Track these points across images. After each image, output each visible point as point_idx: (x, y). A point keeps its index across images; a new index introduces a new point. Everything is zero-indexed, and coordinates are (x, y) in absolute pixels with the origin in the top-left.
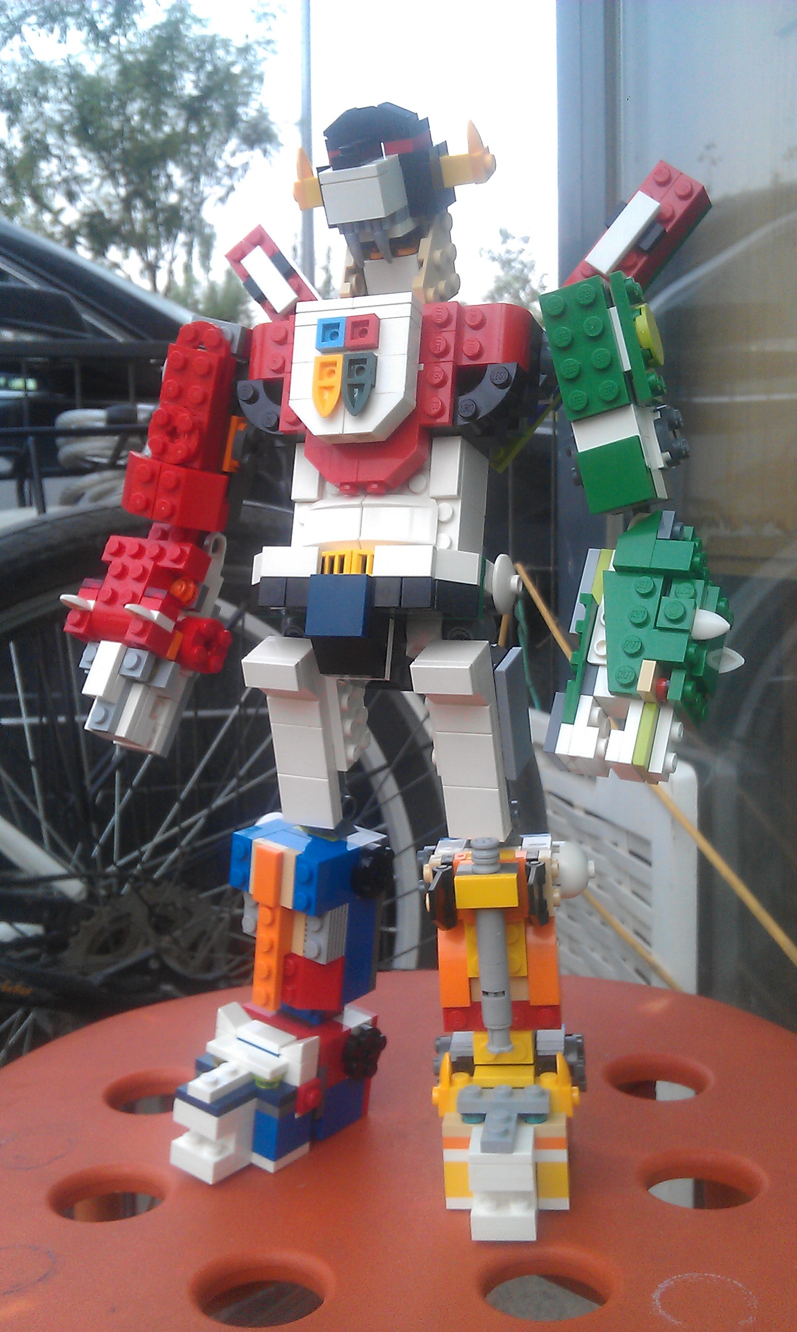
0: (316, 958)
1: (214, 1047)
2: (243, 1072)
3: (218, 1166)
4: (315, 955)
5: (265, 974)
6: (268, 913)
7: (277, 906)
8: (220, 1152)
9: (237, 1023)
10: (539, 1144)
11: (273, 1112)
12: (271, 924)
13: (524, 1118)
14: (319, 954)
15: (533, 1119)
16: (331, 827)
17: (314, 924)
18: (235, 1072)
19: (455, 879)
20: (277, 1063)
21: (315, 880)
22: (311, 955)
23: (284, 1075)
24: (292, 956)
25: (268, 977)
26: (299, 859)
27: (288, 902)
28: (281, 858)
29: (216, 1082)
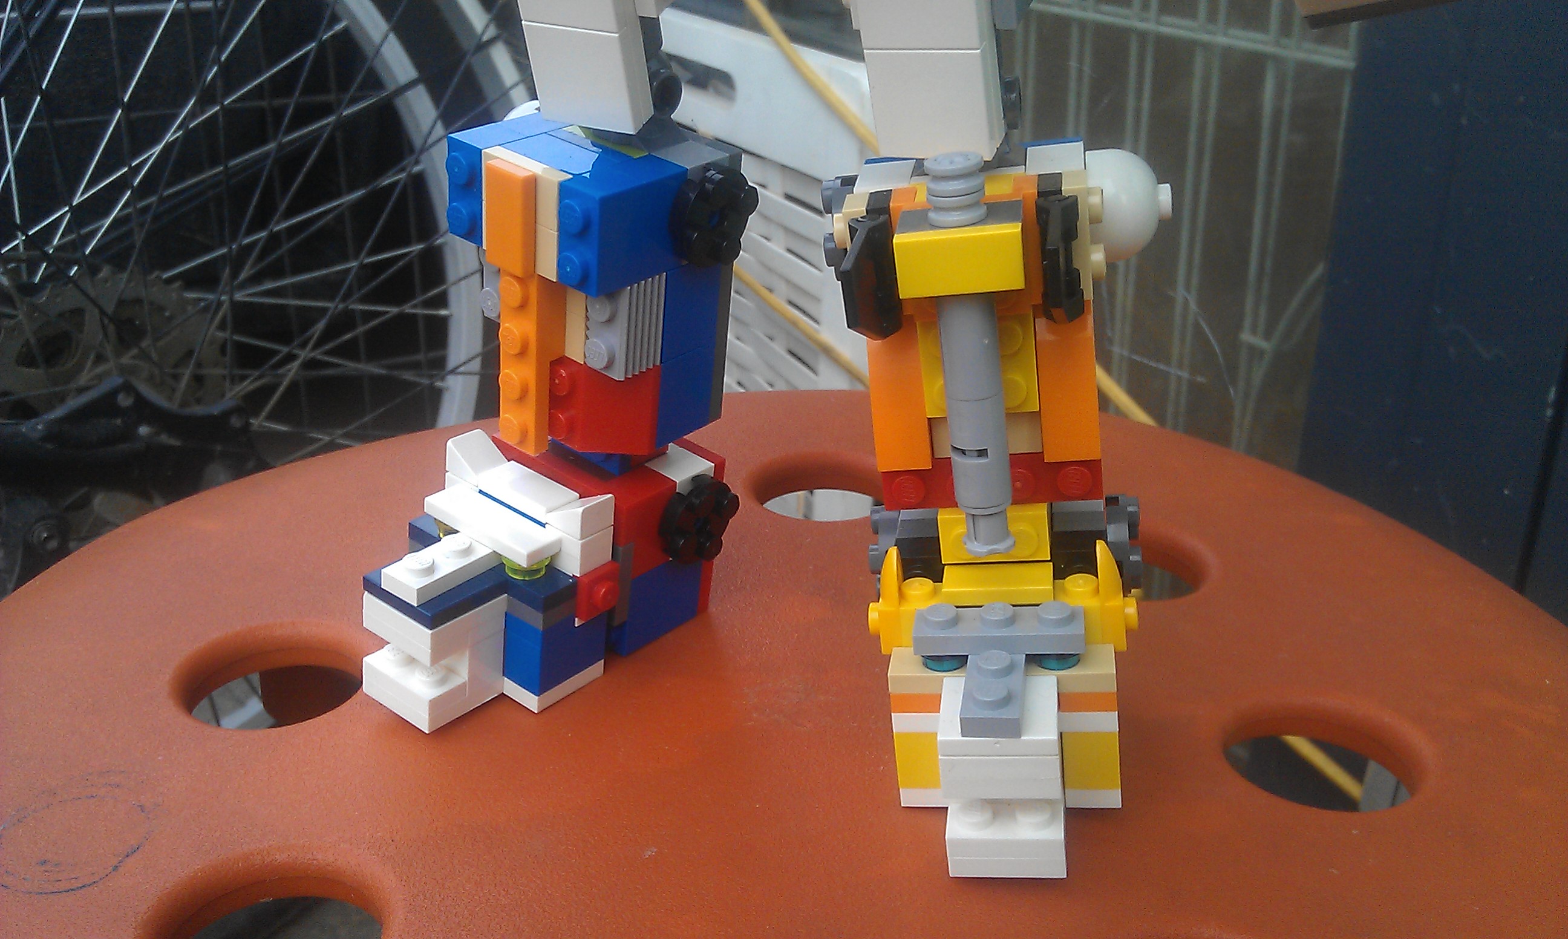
0: (607, 368)
1: (437, 504)
2: (481, 552)
3: (435, 705)
4: (604, 364)
5: (516, 394)
6: (516, 288)
7: (528, 275)
8: (442, 681)
9: (477, 468)
10: (1066, 702)
11: (535, 619)
12: (523, 306)
13: (1036, 660)
14: (610, 364)
15: (1053, 663)
16: (629, 128)
17: (600, 310)
18: (468, 551)
19: (894, 241)
20: (542, 538)
21: (595, 229)
22: (597, 363)
23: (554, 557)
24: (562, 361)
25: (523, 397)
26: (564, 190)
27: (548, 267)
28: (532, 184)
29: (431, 569)
